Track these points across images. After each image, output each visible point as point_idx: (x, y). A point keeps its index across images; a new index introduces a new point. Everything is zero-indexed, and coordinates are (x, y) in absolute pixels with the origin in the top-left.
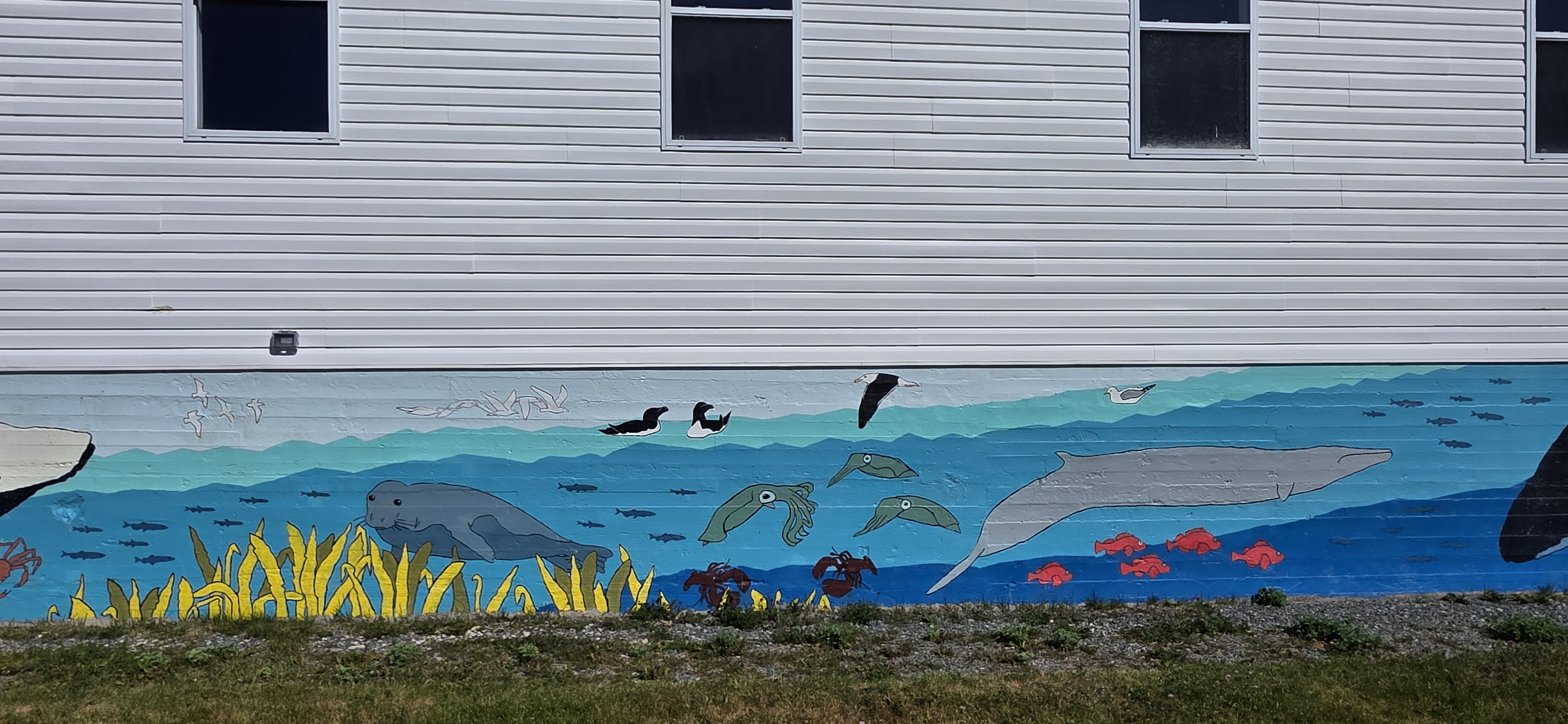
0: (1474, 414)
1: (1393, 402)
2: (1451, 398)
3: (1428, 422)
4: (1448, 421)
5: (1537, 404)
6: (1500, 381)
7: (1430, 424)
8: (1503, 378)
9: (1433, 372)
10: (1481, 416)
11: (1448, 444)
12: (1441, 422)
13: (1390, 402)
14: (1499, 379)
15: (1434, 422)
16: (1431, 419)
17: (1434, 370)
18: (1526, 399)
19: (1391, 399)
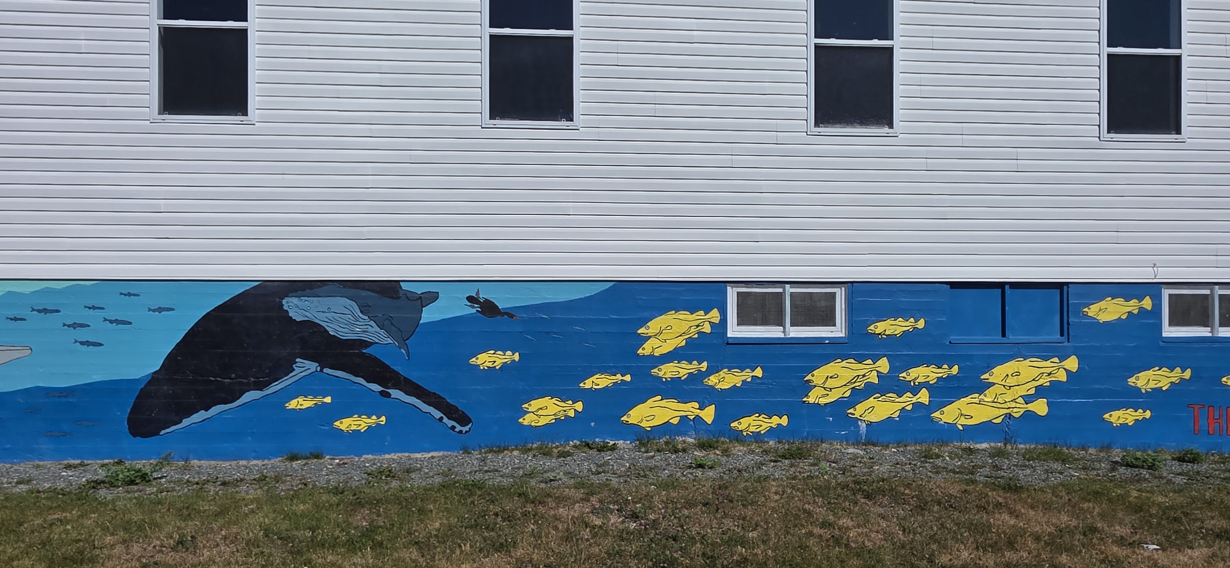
0: (105, 320)
1: (33, 310)
2: (86, 307)
3: (63, 326)
4: (82, 326)
5: (162, 313)
6: (129, 294)
7: (66, 327)
8: (132, 292)
9: (70, 286)
10: (111, 322)
11: (82, 343)
12: (75, 326)
13: (31, 310)
14: (129, 293)
15: (69, 326)
16: (67, 324)
17: (71, 284)
18: (152, 308)
19: (32, 308)
